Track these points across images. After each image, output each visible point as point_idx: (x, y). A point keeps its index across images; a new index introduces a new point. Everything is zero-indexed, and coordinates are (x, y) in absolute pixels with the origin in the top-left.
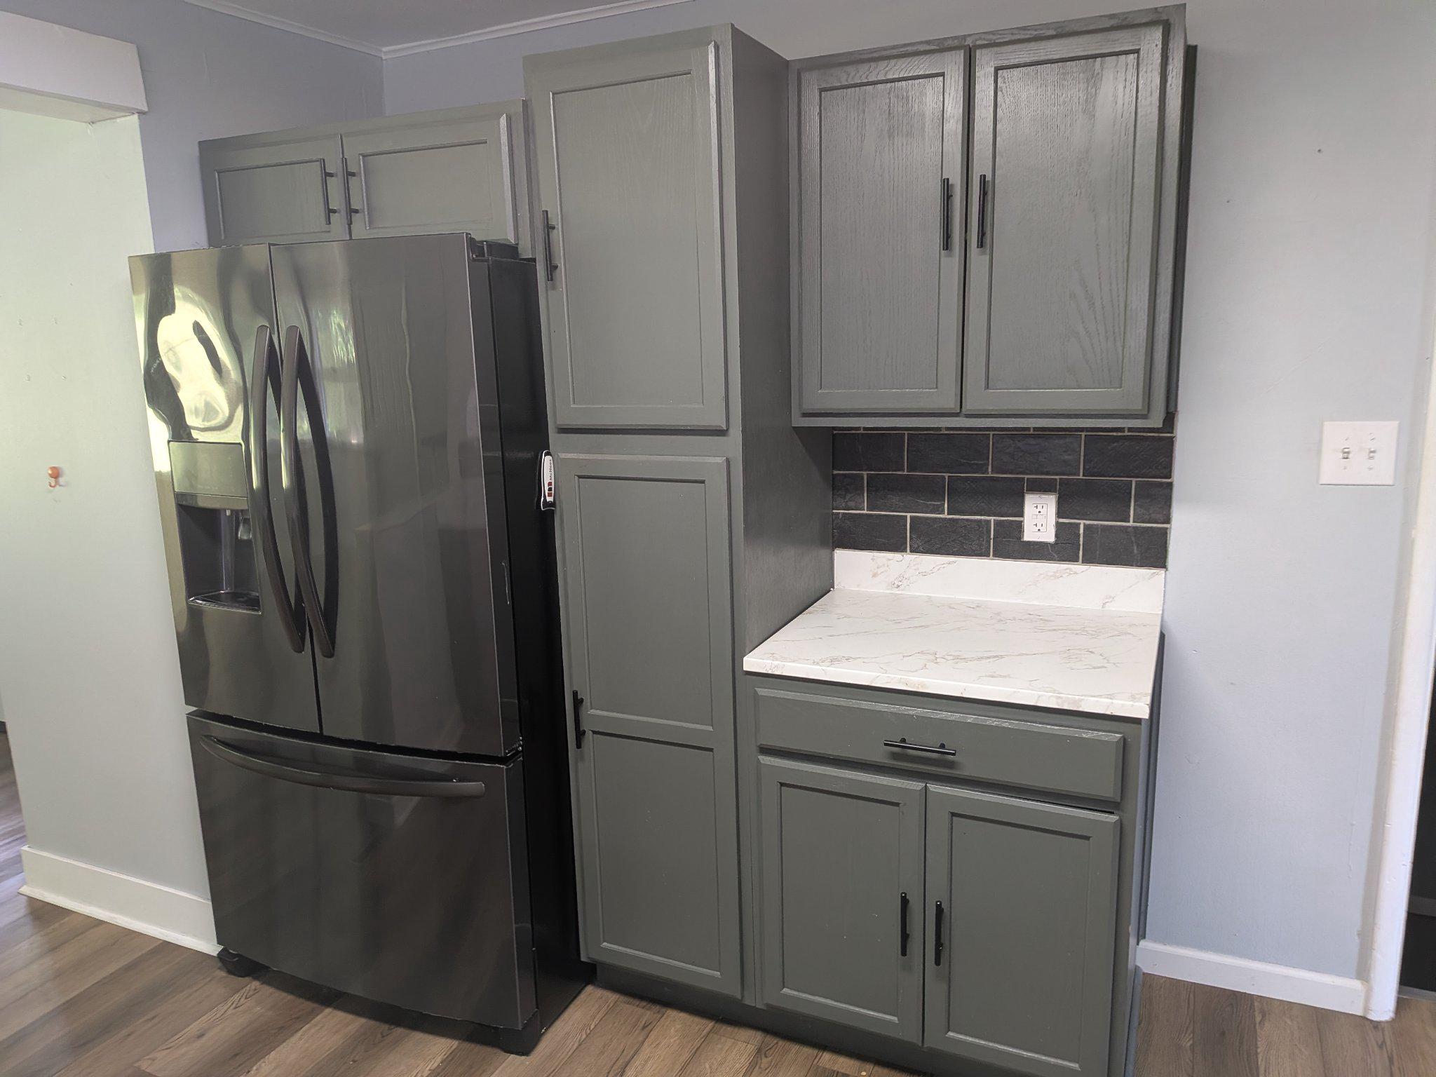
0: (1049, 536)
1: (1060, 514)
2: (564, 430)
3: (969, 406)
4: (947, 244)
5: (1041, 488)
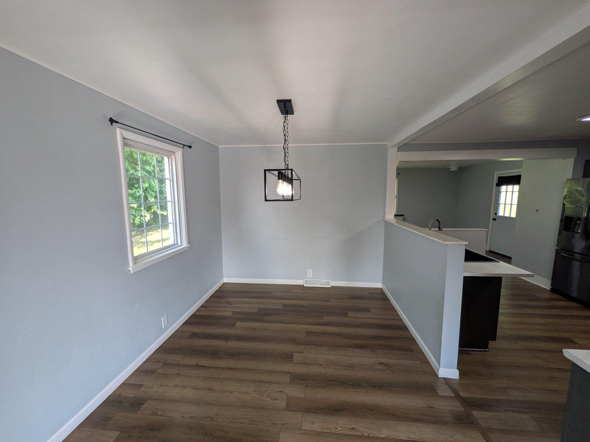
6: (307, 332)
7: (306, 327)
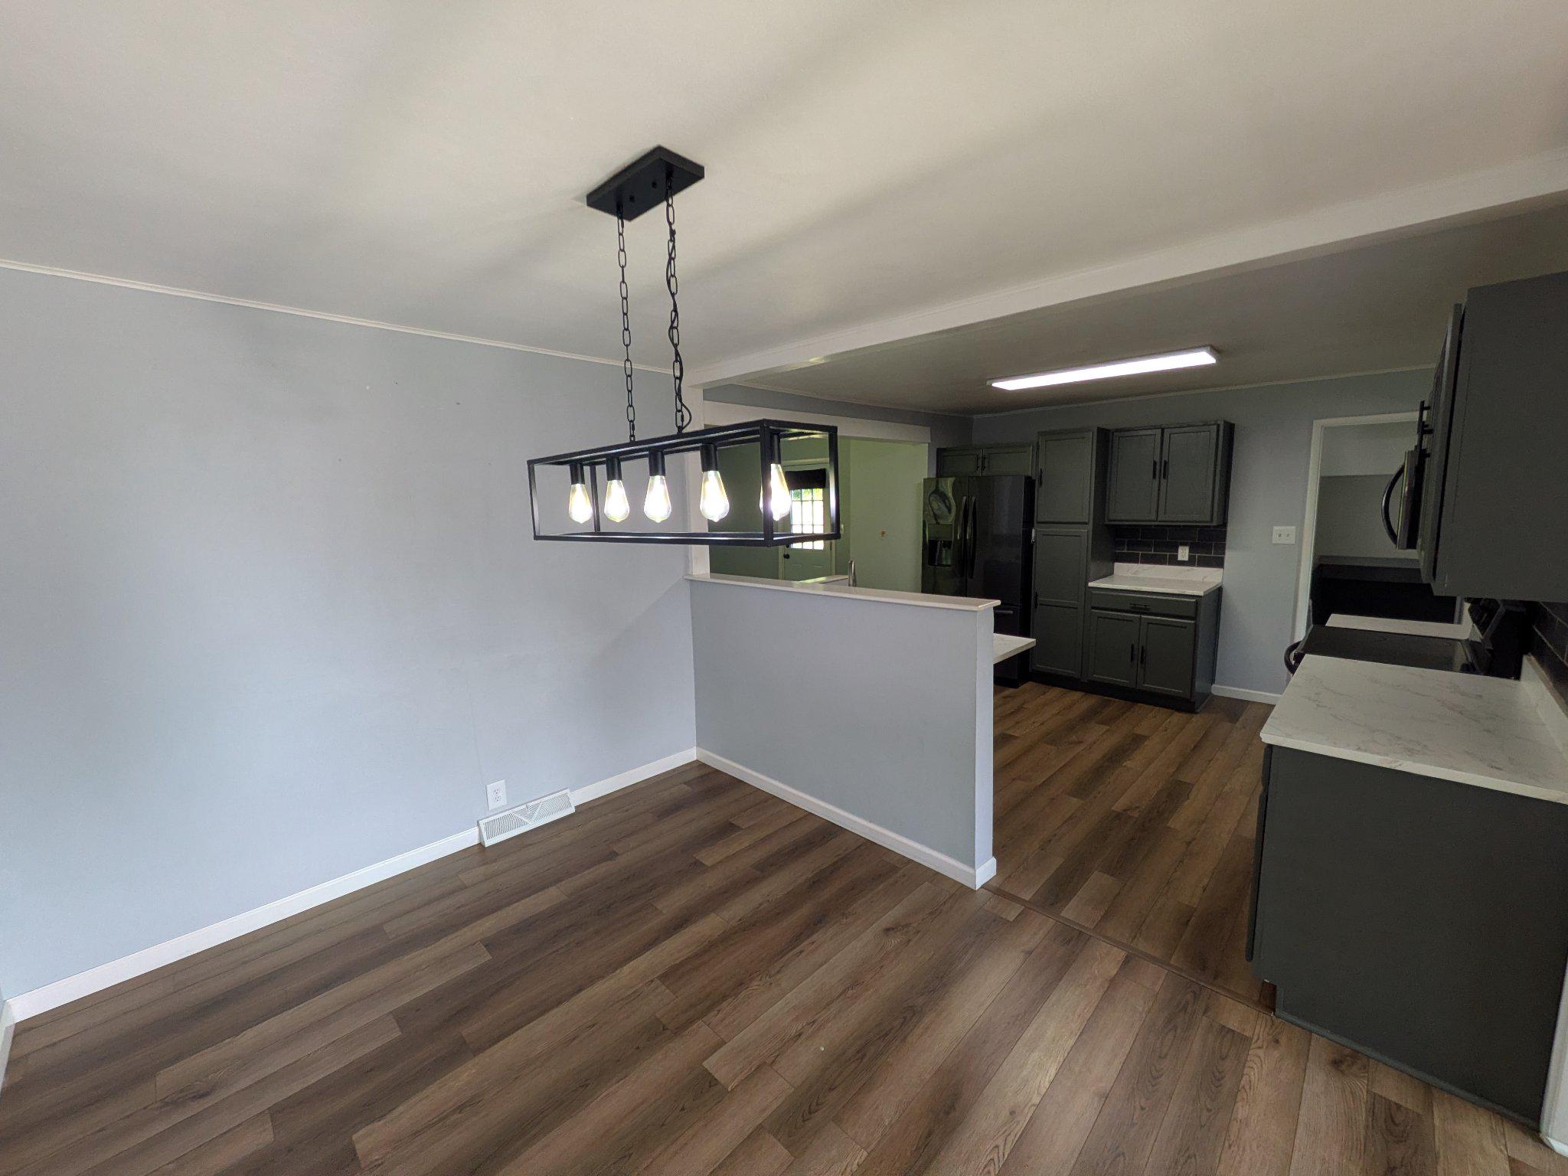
0: (1186, 558)
1: (1190, 552)
2: (1038, 523)
3: (1159, 519)
4: (1154, 476)
5: (1184, 544)
6: (664, 977)
7: (642, 963)
